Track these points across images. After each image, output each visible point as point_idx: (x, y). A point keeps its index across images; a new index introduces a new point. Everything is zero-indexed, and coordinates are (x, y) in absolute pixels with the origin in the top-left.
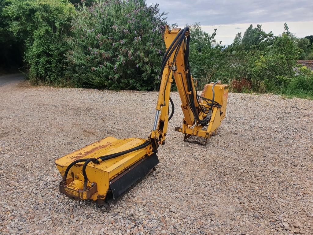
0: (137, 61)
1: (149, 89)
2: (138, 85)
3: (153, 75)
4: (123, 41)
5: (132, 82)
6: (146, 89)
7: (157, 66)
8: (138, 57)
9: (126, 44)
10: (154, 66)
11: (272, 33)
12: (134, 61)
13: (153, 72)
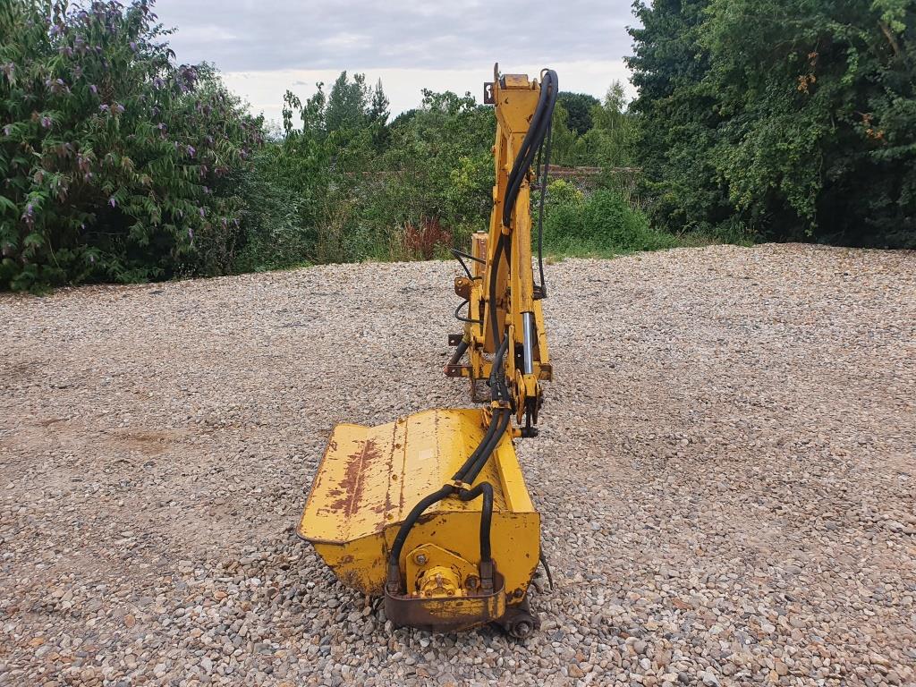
0: (108, 186)
1: (156, 273)
2: (115, 265)
3: (169, 227)
4: (47, 118)
5: (94, 257)
6: (146, 274)
7: (179, 197)
8: (114, 171)
9: (57, 130)
10: (166, 199)
11: (471, 97)
12: (99, 186)
13: (166, 216)
